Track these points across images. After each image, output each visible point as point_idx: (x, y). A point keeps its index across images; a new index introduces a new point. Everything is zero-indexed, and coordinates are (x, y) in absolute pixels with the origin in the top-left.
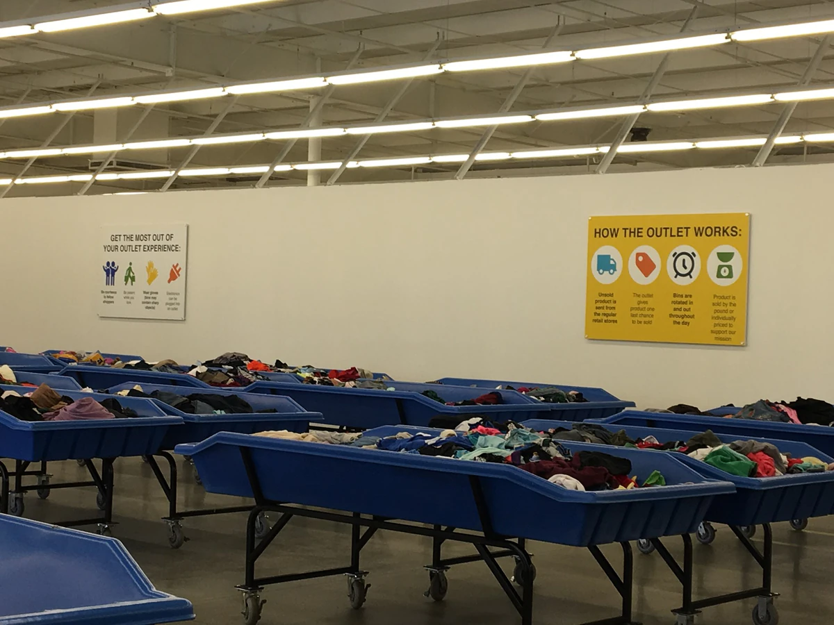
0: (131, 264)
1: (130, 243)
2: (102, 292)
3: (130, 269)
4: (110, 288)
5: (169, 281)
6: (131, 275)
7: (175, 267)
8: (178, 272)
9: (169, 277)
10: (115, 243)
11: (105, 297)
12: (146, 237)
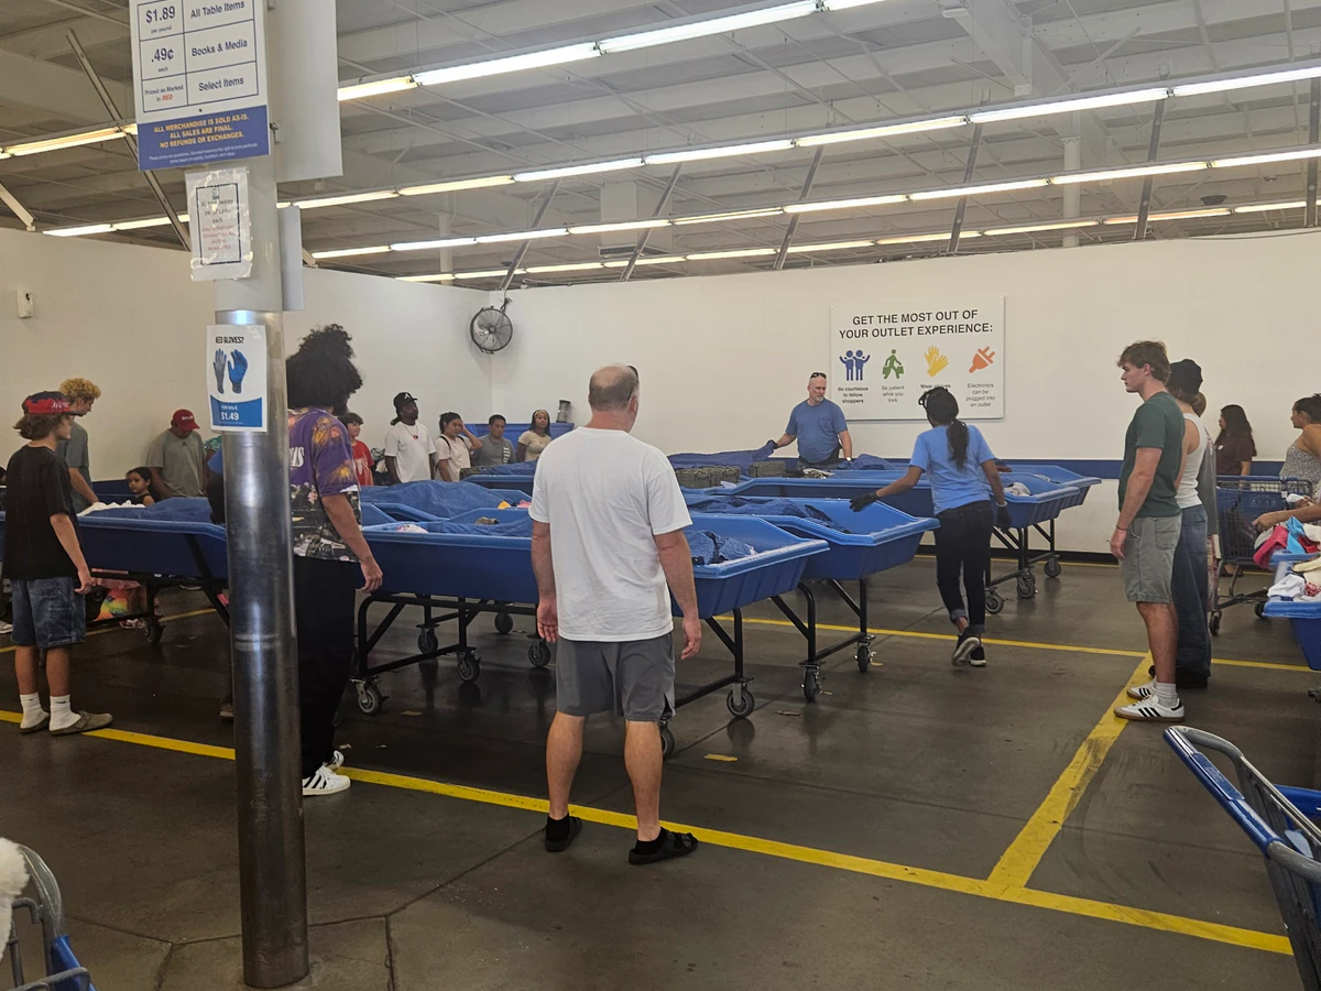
0: (894, 351)
1: (892, 325)
2: (840, 389)
3: (893, 359)
4: (854, 383)
5: (971, 370)
6: (896, 365)
7: (983, 353)
8: (988, 358)
9: (972, 365)
10: (861, 327)
11: (845, 395)
12: (921, 317)
